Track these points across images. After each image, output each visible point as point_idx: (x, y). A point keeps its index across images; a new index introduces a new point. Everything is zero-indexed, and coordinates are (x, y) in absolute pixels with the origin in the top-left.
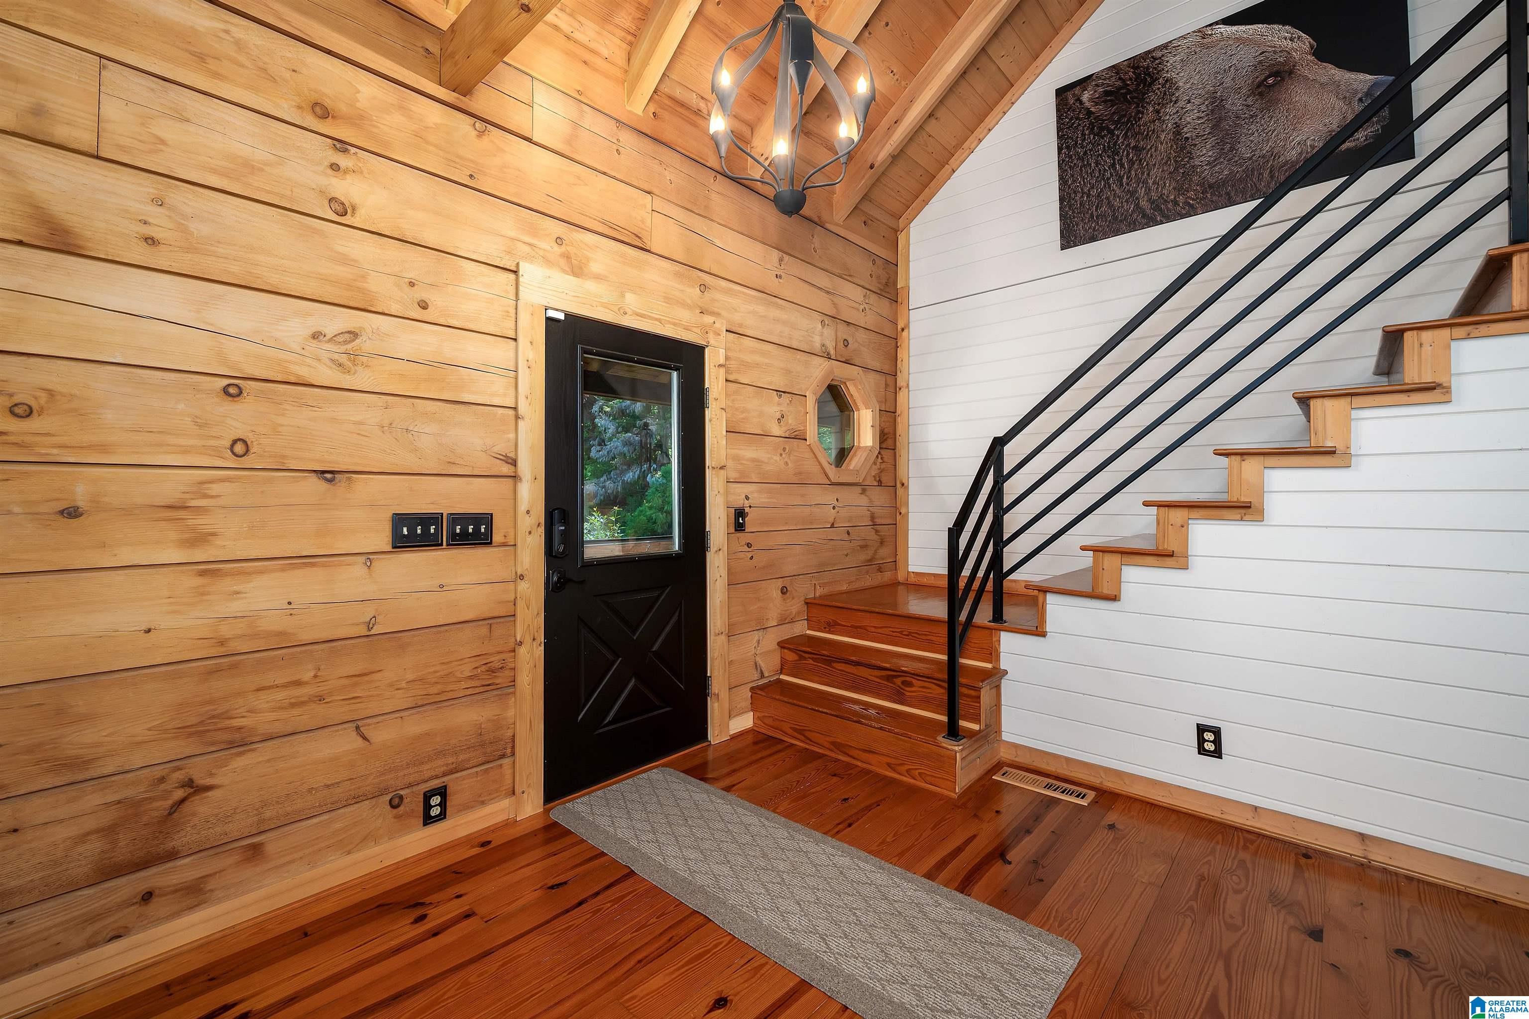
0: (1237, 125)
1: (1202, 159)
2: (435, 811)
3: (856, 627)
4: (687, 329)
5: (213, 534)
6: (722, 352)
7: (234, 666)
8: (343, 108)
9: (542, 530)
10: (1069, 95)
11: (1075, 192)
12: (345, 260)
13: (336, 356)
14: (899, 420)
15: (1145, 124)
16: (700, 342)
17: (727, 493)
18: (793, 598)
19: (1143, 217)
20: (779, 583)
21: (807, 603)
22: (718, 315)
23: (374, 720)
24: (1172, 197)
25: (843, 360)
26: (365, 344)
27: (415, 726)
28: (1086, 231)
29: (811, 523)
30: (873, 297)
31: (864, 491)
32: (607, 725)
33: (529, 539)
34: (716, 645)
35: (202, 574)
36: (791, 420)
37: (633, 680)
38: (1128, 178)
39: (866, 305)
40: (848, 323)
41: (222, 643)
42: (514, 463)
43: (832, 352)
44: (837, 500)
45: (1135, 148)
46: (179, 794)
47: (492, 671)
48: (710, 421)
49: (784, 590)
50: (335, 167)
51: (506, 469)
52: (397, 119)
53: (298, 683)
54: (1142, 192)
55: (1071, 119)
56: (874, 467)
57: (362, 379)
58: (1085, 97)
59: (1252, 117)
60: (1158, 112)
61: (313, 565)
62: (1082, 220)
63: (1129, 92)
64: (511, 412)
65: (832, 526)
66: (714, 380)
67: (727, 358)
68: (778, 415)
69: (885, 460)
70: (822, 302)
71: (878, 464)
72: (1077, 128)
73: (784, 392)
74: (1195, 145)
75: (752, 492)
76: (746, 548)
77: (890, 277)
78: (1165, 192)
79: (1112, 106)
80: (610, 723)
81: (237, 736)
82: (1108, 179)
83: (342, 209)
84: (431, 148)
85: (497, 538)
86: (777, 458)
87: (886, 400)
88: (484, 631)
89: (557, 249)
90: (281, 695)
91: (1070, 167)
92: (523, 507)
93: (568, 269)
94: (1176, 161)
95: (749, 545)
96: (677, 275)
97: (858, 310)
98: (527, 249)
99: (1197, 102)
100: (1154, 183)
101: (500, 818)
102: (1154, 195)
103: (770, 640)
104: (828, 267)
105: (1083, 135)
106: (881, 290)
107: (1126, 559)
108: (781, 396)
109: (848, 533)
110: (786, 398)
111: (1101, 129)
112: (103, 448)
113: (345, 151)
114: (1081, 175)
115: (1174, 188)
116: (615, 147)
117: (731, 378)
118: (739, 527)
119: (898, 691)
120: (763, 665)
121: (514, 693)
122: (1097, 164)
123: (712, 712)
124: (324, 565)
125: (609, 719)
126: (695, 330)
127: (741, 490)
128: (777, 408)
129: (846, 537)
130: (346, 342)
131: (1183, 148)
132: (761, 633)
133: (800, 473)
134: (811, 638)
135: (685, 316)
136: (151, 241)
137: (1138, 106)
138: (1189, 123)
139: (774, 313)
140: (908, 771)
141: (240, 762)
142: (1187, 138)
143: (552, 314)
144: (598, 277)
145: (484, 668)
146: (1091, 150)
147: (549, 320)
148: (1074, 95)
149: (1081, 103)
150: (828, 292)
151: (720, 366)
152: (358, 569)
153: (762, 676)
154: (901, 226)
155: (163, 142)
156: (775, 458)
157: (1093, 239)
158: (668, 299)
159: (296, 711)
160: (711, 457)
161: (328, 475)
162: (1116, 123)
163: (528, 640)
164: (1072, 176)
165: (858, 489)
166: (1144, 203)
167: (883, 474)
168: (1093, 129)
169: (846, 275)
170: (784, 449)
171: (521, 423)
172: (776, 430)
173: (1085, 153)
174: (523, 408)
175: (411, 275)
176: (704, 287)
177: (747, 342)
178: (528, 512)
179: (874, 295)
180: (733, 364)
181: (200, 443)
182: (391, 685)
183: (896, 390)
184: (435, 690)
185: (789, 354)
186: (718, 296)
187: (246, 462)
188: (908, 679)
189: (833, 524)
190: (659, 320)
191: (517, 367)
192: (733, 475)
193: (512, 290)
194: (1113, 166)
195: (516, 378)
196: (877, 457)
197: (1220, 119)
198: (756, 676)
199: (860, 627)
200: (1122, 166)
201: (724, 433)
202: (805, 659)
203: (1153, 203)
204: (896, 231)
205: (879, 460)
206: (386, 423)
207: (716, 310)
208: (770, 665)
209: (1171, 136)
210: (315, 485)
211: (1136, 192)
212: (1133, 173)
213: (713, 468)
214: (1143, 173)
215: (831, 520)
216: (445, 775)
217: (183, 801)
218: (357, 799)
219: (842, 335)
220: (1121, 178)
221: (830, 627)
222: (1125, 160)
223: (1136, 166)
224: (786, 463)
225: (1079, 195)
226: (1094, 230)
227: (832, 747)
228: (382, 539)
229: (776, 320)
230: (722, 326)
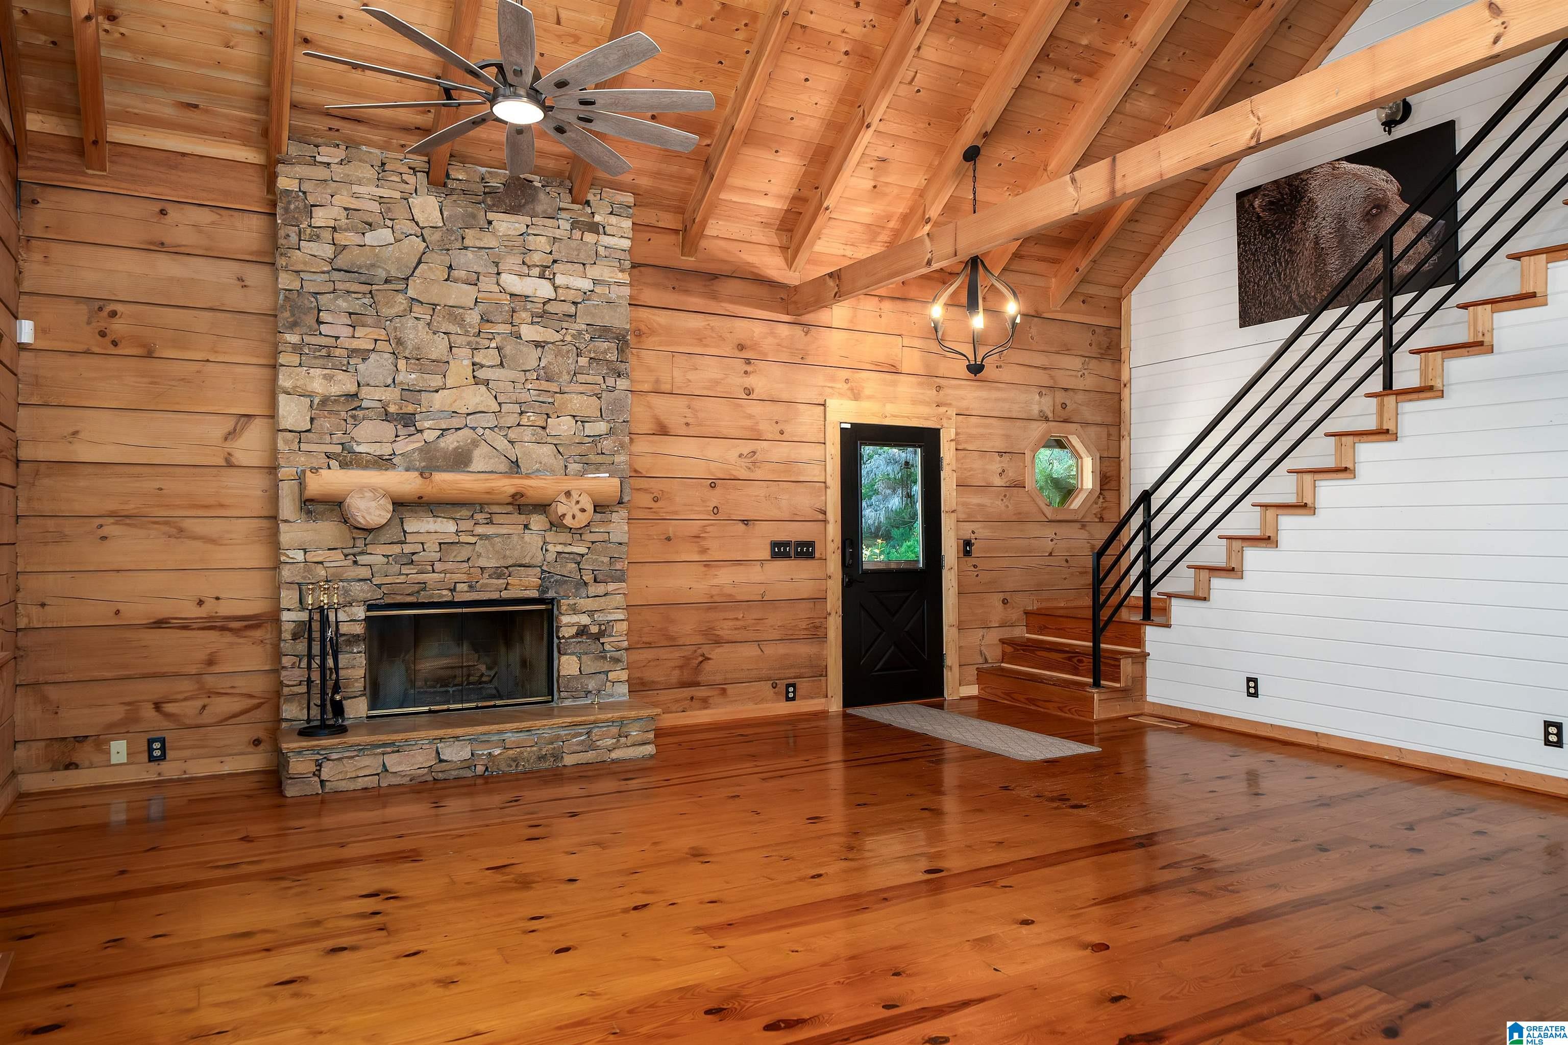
0: (1354, 243)
1: (1332, 266)
2: (791, 695)
3: (1059, 629)
4: (926, 419)
5: (708, 549)
6: (953, 431)
7: (716, 608)
8: (749, 343)
9: (840, 550)
10: (1246, 199)
11: (1249, 281)
12: (750, 417)
13: (747, 464)
14: (1122, 464)
15: (1296, 233)
16: (939, 427)
17: (957, 530)
18: (1013, 608)
19: (1294, 307)
20: (1001, 596)
21: (1026, 613)
22: (949, 405)
23: (765, 643)
24: (1313, 294)
25: (1062, 420)
26: (758, 456)
27: (782, 649)
28: (1257, 314)
29: (1030, 552)
30: (1093, 364)
31: (1083, 527)
32: (876, 672)
33: (833, 556)
34: (949, 634)
35: (705, 566)
36: (1011, 474)
37: (893, 647)
38: (1284, 275)
39: (1084, 371)
40: (1066, 390)
41: (712, 597)
42: (825, 513)
43: (1050, 415)
44: (1055, 534)
45: (1289, 250)
46: (701, 659)
47: (817, 628)
48: (944, 479)
49: (1005, 602)
50: (746, 372)
51: (821, 517)
52: (770, 340)
53: (737, 619)
54: (1294, 287)
55: (1246, 220)
56: (1095, 506)
57: (758, 474)
58: (1257, 203)
59: (1363, 237)
60: (1304, 224)
61: (741, 565)
62: (1254, 305)
63: (1285, 205)
64: (823, 485)
65: (1050, 555)
66: (947, 452)
67: (957, 434)
68: (1000, 470)
69: (1108, 499)
70: (1042, 378)
71: (1100, 503)
72: (1250, 228)
73: (1005, 453)
74: (1328, 254)
75: (978, 529)
76: (972, 569)
77: (1112, 341)
78: (1309, 289)
79: (1274, 214)
80: (879, 670)
81: (717, 639)
82: (1272, 274)
83: (748, 391)
84: (784, 349)
85: (817, 555)
86: (999, 503)
87: (1108, 449)
88: (812, 605)
89: (846, 386)
90: (731, 623)
91: (1246, 260)
92: (830, 538)
93: (851, 396)
94: (1316, 266)
95: (975, 566)
96: (920, 384)
97: (1076, 376)
98: (830, 390)
99: (1329, 219)
100: (1302, 281)
101: (819, 708)
102: (1302, 292)
103: (994, 636)
104: (1046, 349)
105: (1255, 235)
106: (1102, 354)
107: (1212, 573)
108: (1002, 456)
109: (1067, 561)
110: (1006, 458)
111: (1267, 232)
112: (676, 513)
113: (750, 363)
114: (1253, 268)
115: (1314, 287)
116: (879, 314)
117: (960, 447)
118: (967, 553)
119: (1075, 667)
120: (986, 653)
121: (826, 641)
122: (1264, 260)
123: (947, 679)
124: (746, 565)
125: (878, 667)
126: (933, 419)
127: (970, 526)
128: (998, 466)
129: (1064, 564)
130: (752, 457)
131: (1320, 256)
132: (985, 630)
133: (1020, 514)
134: (1029, 639)
135: (924, 410)
136: (687, 424)
137: (1291, 218)
138: (1324, 236)
139: (995, 394)
140: (1069, 710)
141: (719, 650)
142: (1323, 248)
143: (844, 426)
144: (870, 398)
145: (812, 625)
146: (1260, 248)
147: (842, 429)
148: (1248, 200)
149: (1254, 208)
150: (1045, 369)
151: (951, 440)
152: (758, 568)
153: (986, 661)
154: (1124, 295)
155: (690, 381)
156: (997, 503)
157: (1261, 322)
158: (914, 402)
159: (737, 632)
160: (945, 505)
161: (745, 522)
162: (1277, 228)
163: (833, 614)
164: (1247, 268)
165: (1078, 525)
166: (1294, 296)
167: (1104, 512)
168: (1261, 231)
169: (1065, 350)
170: (1005, 496)
171: (828, 491)
172: (998, 481)
173: (1256, 250)
174: (829, 482)
175: (776, 418)
176: (939, 388)
177: (973, 420)
178: (833, 541)
179: (1094, 360)
180: (962, 438)
181: (703, 509)
182: (772, 626)
183: (1120, 437)
184: (790, 632)
185: (1008, 423)
186: (950, 391)
187: (718, 516)
188: (1080, 658)
189: (1051, 553)
190: (908, 417)
191: (825, 459)
192: (962, 516)
193: (822, 415)
194: (1275, 263)
195: (825, 465)
196: (1099, 497)
197: (1343, 237)
198: (981, 660)
199: (1061, 629)
200: (1281, 264)
201: (955, 487)
202: (1018, 650)
203: (1300, 297)
204: (1119, 300)
205: (1101, 500)
206: (768, 495)
207: (948, 402)
208: (994, 654)
209: (1312, 245)
210: (741, 526)
211: (1290, 286)
212: (1288, 271)
213: (947, 512)
214: (1294, 272)
215: (1049, 550)
216: (795, 678)
217: (701, 662)
218: (760, 680)
219: (1059, 400)
220: (1280, 274)
221: (1042, 630)
222: (1282, 259)
223: (1290, 266)
224: (1007, 506)
225: (1252, 284)
226: (1262, 315)
227: (1027, 702)
228: (766, 554)
229: (997, 400)
230: (952, 412)
